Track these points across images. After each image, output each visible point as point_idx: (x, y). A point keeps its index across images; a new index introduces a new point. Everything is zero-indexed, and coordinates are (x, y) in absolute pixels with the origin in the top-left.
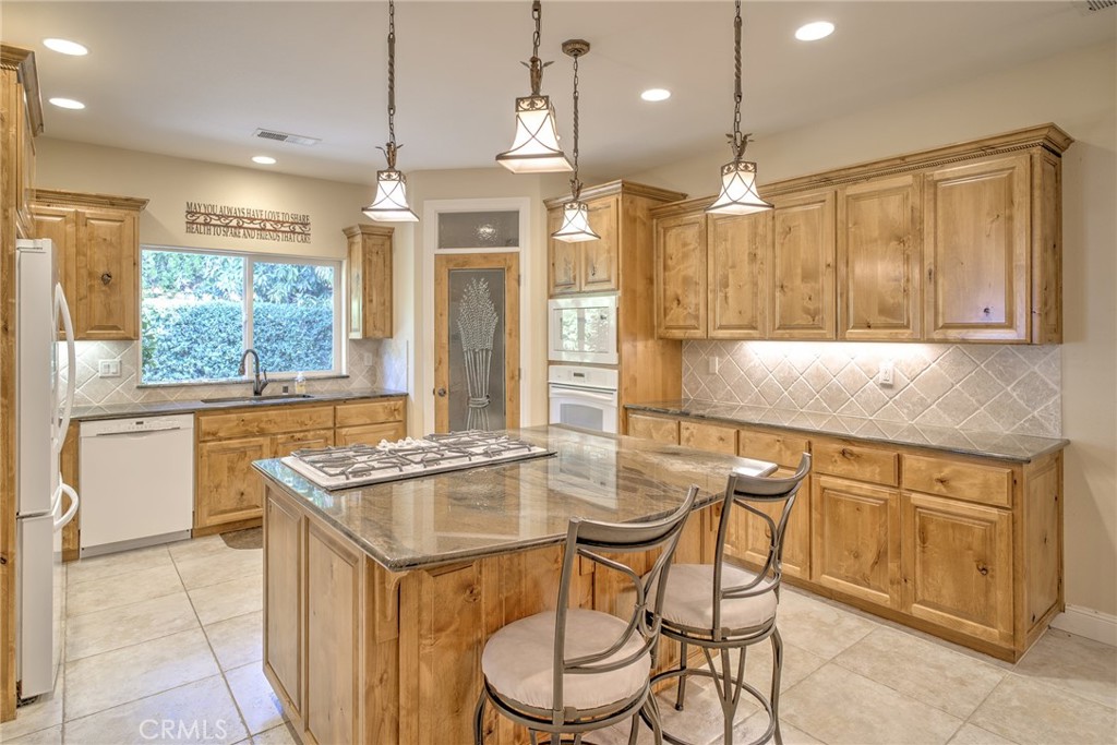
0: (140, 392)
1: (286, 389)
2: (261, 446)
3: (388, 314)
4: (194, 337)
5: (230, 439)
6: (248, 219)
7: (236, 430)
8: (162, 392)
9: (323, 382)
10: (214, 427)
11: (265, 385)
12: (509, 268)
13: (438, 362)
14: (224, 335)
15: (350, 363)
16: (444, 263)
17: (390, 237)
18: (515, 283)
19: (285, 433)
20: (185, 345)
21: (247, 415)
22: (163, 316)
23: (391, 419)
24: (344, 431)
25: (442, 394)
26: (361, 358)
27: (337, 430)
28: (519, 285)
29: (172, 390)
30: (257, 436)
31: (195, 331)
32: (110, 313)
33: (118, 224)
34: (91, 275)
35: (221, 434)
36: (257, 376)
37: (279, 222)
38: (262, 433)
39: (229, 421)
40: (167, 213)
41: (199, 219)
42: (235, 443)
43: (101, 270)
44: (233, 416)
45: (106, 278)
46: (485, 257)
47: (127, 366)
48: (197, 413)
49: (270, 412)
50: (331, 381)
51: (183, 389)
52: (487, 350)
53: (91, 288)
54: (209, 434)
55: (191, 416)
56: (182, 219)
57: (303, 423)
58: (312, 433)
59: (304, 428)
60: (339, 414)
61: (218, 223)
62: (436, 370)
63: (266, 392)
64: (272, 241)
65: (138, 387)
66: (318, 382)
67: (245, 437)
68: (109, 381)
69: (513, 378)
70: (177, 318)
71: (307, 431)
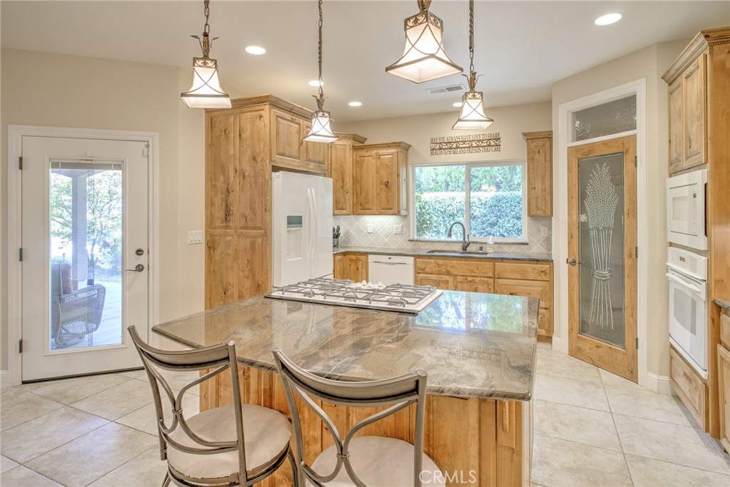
0: (410, 243)
1: (481, 249)
2: (448, 281)
3: (548, 197)
4: (498, 214)
5: (432, 274)
7: (434, 269)
8: (420, 244)
9: (510, 246)
10: (423, 266)
11: (468, 245)
12: (627, 151)
13: (571, 237)
15: (530, 234)
16: (574, 153)
17: (550, 138)
18: (633, 165)
19: (462, 276)
20: (494, 219)
21: (440, 262)
22: (483, 202)
23: (539, 278)
24: (501, 281)
25: (573, 263)
26: (539, 231)
27: (496, 280)
28: (636, 166)
29: (424, 243)
30: (444, 275)
31: (499, 211)
32: (388, 202)
33: (392, 156)
34: (381, 183)
35: (427, 270)
36: (464, 239)
38: (448, 273)
39: (430, 263)
40: (421, 145)
42: (434, 277)
43: (385, 180)
44: (433, 261)
45: (387, 184)
46: (605, 143)
47: (405, 229)
48: (417, 257)
52: (609, 229)
53: (381, 189)
54: (420, 269)
55: (412, 258)
56: (428, 146)
57: (472, 271)
58: (479, 279)
59: (474, 274)
60: (497, 268)
62: (569, 243)
63: (469, 249)
64: (476, 154)
65: (409, 240)
66: (506, 246)
67: (440, 274)
68: (398, 236)
69: (630, 256)
70: (490, 203)
71: (477, 277)
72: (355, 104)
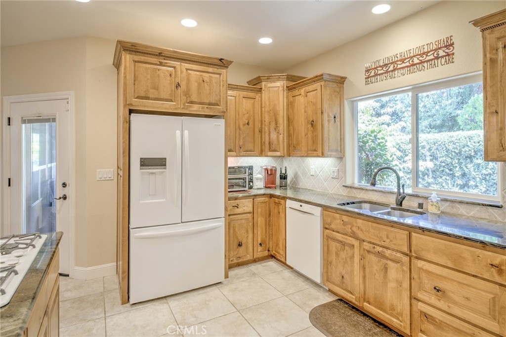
0: (345, 189)
1: (421, 206)
2: (353, 245)
5: (338, 232)
6: (400, 60)
7: (339, 227)
9: (469, 207)
11: (404, 198)
15: (505, 191)
21: (345, 218)
29: (359, 191)
30: (351, 237)
32: (314, 143)
34: (308, 122)
37: (424, 53)
38: (354, 236)
39: (336, 218)
40: (356, 77)
41: (372, 74)
42: (339, 236)
43: (311, 119)
44: (338, 216)
45: (313, 123)
47: (341, 173)
48: (323, 207)
53: (308, 129)
54: (327, 224)
55: (320, 209)
56: (363, 76)
57: (381, 238)
58: (389, 251)
59: (383, 244)
60: (414, 242)
61: (382, 71)
63: (406, 204)
64: (418, 73)
65: (344, 186)
68: (336, 181)
71: (387, 248)
72: (266, 41)
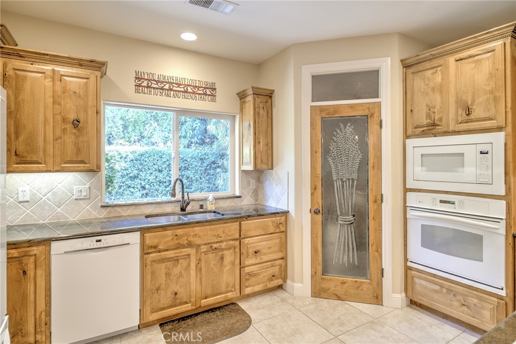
0: (103, 210)
1: (201, 206)
2: (189, 255)
3: (270, 152)
4: (140, 167)
5: (167, 250)
6: (177, 84)
7: (171, 243)
8: (119, 209)
10: (154, 242)
11: (188, 204)
12: (372, 115)
13: (314, 189)
14: (156, 167)
15: (242, 187)
16: (318, 112)
17: (271, 97)
18: (377, 127)
19: (206, 244)
20: (136, 172)
21: (180, 232)
22: (124, 156)
23: (277, 231)
24: (247, 241)
25: (316, 212)
26: (249, 183)
27: (242, 240)
28: (381, 127)
29: (125, 208)
30: (187, 247)
31: (141, 164)
32: (79, 151)
33: (85, 80)
34: (64, 120)
35: (161, 247)
36: (183, 198)
37: (196, 87)
38: (190, 245)
39: (167, 236)
41: (143, 83)
42: (170, 254)
43: (72, 116)
44: (169, 232)
45: (76, 123)
46: (352, 106)
47: (94, 191)
48: (143, 231)
49: (196, 229)
50: (229, 200)
51: (133, 207)
52: (353, 180)
53: (64, 130)
54: (151, 247)
55: (138, 234)
56: (132, 83)
57: (218, 236)
58: (225, 243)
59: (219, 239)
60: (243, 227)
61: (156, 86)
62: (312, 194)
63: (189, 209)
64: (191, 100)
65: (102, 207)
66: (222, 201)
67: (178, 248)
68: (81, 202)
69: (375, 201)
70: (131, 157)
71: (221, 242)
